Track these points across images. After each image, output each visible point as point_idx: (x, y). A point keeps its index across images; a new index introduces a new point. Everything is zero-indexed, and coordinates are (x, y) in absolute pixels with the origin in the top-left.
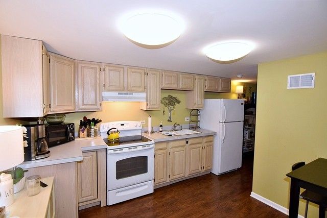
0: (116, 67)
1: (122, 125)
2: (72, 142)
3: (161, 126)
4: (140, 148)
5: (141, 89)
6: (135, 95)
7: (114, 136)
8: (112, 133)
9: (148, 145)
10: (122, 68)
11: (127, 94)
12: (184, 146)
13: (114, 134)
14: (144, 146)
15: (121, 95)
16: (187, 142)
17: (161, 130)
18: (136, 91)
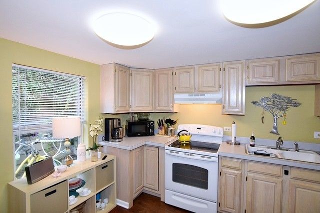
0: (186, 69)
1: (198, 128)
2: (152, 137)
3: (253, 138)
4: (199, 157)
5: (215, 89)
6: (207, 96)
7: (184, 139)
8: (182, 135)
9: (209, 157)
10: (192, 68)
11: (198, 95)
12: (277, 176)
13: (185, 136)
14: (203, 156)
15: (192, 97)
16: (286, 173)
17: (252, 143)
18: (209, 92)
